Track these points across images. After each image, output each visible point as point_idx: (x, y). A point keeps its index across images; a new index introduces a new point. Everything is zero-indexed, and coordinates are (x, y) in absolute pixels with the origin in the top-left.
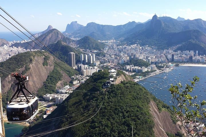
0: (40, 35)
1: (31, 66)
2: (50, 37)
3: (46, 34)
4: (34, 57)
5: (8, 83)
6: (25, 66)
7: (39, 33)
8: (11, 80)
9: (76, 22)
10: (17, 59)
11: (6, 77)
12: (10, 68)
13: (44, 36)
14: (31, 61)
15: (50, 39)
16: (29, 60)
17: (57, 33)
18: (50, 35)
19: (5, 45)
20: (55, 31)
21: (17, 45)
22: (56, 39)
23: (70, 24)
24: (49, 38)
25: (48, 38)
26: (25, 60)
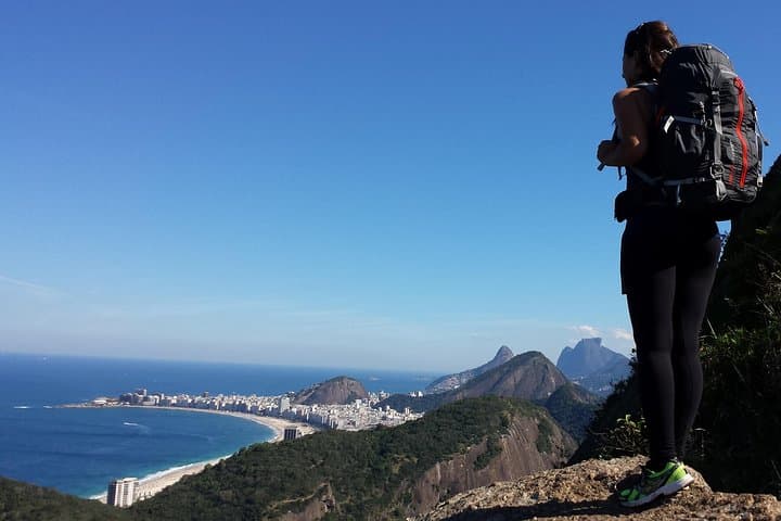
0: (464, 381)
1: (504, 441)
2: (518, 379)
3: (505, 369)
4: (513, 415)
5: (431, 488)
6: (485, 439)
7: (461, 374)
8: (441, 482)
9: (598, 341)
10: (459, 413)
11: (426, 469)
12: (439, 440)
13: (497, 376)
14: (504, 423)
15: (517, 386)
16: (499, 421)
17: (542, 368)
18: (519, 373)
19: (358, 401)
20: (536, 358)
21: (398, 402)
22: (538, 389)
23: (573, 347)
24: (512, 383)
25: (510, 382)
26: (487, 419)
